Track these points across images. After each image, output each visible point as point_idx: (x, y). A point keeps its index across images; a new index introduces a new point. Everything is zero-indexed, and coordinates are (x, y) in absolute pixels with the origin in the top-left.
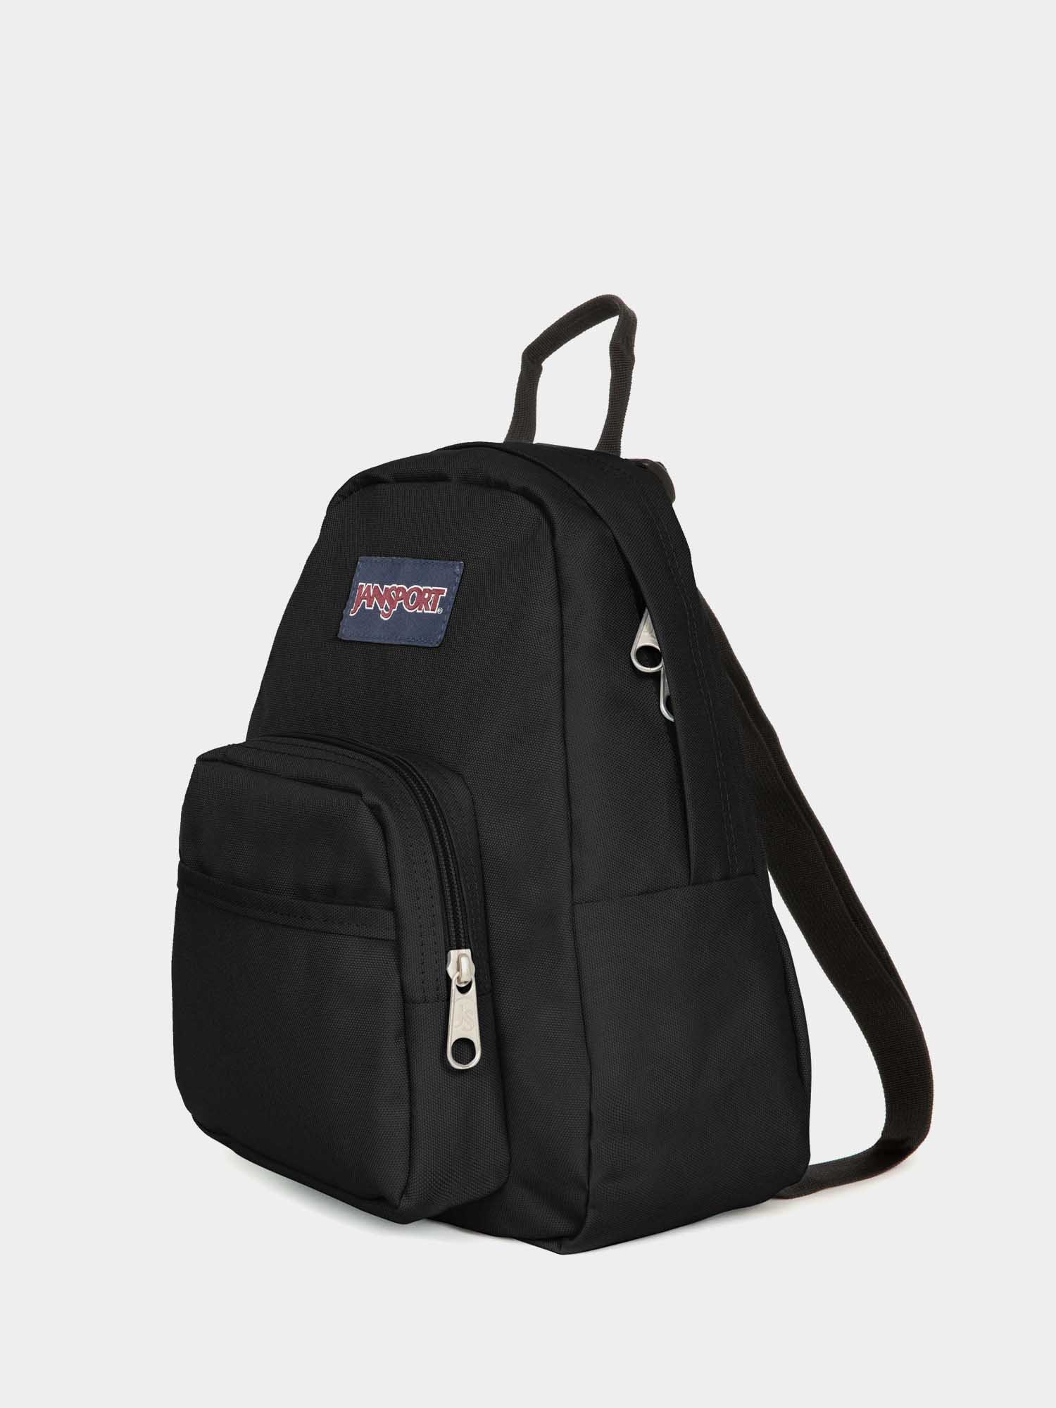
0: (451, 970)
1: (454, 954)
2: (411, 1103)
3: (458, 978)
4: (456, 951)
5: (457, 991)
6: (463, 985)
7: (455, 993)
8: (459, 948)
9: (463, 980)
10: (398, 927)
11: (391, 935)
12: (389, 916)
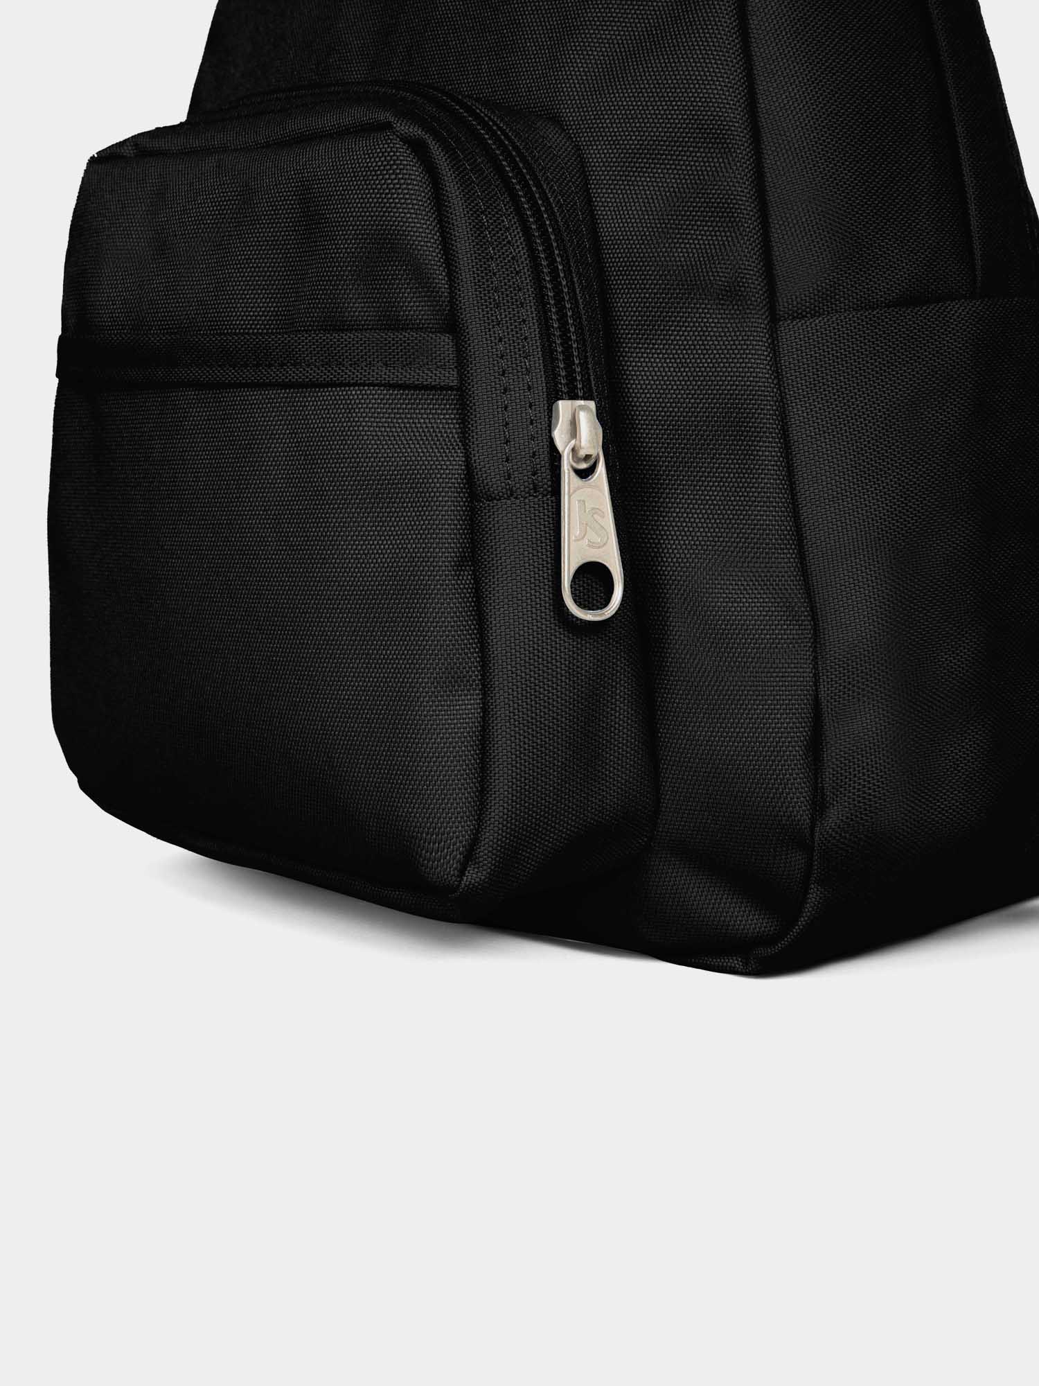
0: (560, 436)
1: (564, 407)
2: (486, 688)
3: (573, 450)
4: (569, 402)
5: (573, 474)
6: (583, 466)
7: (568, 479)
8: (573, 397)
9: (582, 453)
10: (462, 361)
11: (451, 378)
12: (446, 341)
